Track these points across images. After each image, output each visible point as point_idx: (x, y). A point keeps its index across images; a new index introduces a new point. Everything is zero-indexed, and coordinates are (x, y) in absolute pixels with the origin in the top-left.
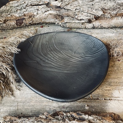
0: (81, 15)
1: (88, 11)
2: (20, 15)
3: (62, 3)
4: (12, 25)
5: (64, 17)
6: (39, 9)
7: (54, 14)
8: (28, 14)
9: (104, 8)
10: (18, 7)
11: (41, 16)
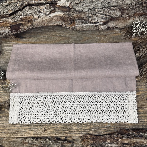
0: (95, 17)
1: (104, 12)
2: (15, 20)
3: (71, 3)
4: (5, 33)
5: (75, 20)
6: (41, 11)
7: (60, 16)
8: (27, 17)
9: (122, 8)
10: (9, 7)
11: (44, 19)
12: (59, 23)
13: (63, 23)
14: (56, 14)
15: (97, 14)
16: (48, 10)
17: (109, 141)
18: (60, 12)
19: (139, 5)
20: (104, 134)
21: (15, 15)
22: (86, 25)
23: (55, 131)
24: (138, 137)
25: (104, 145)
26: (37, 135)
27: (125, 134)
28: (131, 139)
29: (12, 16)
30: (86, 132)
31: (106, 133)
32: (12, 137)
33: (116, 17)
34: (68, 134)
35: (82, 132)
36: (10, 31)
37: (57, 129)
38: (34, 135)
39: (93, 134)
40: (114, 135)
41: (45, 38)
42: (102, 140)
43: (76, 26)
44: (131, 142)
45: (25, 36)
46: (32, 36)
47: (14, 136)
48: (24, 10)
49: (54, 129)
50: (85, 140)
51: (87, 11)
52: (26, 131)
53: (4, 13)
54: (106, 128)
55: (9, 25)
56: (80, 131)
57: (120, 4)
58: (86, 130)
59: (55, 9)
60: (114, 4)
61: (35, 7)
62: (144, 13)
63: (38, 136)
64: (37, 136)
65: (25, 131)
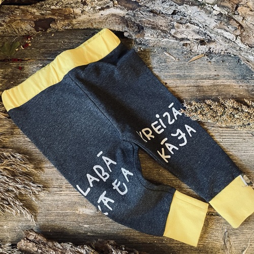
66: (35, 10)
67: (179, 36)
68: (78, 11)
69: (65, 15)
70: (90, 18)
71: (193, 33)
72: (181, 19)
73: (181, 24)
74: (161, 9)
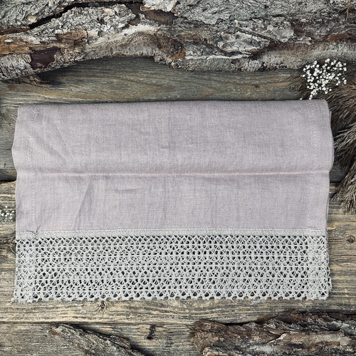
1: (254, 29)
2: (44, 39)
3: (178, 3)
4: (17, 68)
5: (184, 45)
6: (106, 19)
7: (151, 33)
8: (71, 33)
9: (297, 20)
10: (30, 7)
11: (112, 40)
12: (146, 51)
13: (157, 51)
14: (141, 27)
15: (239, 33)
16: (122, 19)
17: (257, 339)
18: (150, 24)
19: (336, 15)
20: (244, 320)
21: (42, 27)
22: (211, 57)
23: (128, 310)
24: (326, 330)
25: (244, 346)
26: (83, 317)
27: (295, 322)
28: (309, 335)
29: (36, 29)
30: (201, 314)
31: (249, 318)
32: (22, 320)
33: (282, 40)
34: (159, 319)
35: (193, 314)
36: (28, 65)
37: (132, 305)
38: (77, 317)
39: (219, 319)
40: (268, 324)
41: (112, 87)
42: (239, 334)
43: (188, 58)
44: (310, 341)
45: (63, 80)
46: (81, 81)
47: (27, 318)
48: (65, 15)
49: (125, 304)
50: (199, 334)
51: (214, 25)
52: (57, 308)
53: (16, 20)
54: (250, 306)
55: (27, 49)
56: (187, 311)
57: (293, 11)
58: (201, 309)
59: (138, 17)
60: (278, 11)
61: (91, 10)
62: (350, 34)
63: (86, 320)
64: (83, 320)
65: (53, 308)
66: (33, 38)
67: (229, 49)
68: (93, 33)
69: (75, 40)
70: (110, 41)
71: (245, 44)
72: (228, 28)
73: (230, 33)
74: (202, 18)
